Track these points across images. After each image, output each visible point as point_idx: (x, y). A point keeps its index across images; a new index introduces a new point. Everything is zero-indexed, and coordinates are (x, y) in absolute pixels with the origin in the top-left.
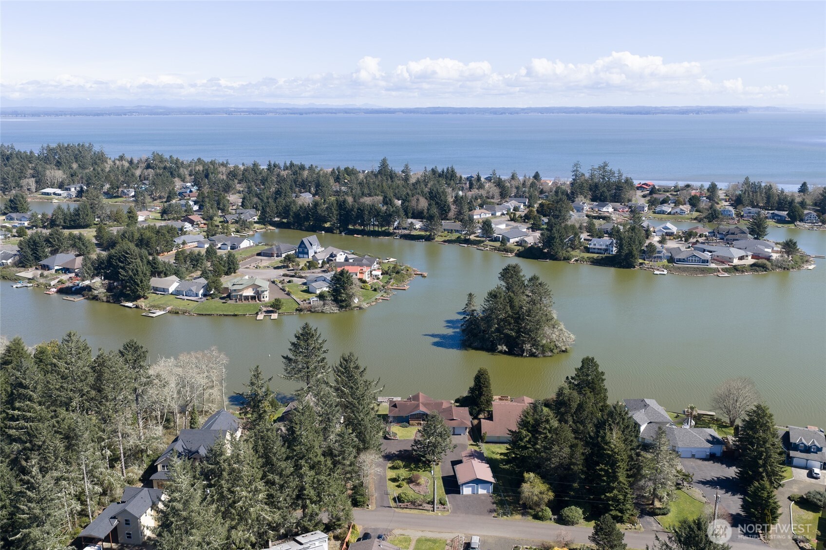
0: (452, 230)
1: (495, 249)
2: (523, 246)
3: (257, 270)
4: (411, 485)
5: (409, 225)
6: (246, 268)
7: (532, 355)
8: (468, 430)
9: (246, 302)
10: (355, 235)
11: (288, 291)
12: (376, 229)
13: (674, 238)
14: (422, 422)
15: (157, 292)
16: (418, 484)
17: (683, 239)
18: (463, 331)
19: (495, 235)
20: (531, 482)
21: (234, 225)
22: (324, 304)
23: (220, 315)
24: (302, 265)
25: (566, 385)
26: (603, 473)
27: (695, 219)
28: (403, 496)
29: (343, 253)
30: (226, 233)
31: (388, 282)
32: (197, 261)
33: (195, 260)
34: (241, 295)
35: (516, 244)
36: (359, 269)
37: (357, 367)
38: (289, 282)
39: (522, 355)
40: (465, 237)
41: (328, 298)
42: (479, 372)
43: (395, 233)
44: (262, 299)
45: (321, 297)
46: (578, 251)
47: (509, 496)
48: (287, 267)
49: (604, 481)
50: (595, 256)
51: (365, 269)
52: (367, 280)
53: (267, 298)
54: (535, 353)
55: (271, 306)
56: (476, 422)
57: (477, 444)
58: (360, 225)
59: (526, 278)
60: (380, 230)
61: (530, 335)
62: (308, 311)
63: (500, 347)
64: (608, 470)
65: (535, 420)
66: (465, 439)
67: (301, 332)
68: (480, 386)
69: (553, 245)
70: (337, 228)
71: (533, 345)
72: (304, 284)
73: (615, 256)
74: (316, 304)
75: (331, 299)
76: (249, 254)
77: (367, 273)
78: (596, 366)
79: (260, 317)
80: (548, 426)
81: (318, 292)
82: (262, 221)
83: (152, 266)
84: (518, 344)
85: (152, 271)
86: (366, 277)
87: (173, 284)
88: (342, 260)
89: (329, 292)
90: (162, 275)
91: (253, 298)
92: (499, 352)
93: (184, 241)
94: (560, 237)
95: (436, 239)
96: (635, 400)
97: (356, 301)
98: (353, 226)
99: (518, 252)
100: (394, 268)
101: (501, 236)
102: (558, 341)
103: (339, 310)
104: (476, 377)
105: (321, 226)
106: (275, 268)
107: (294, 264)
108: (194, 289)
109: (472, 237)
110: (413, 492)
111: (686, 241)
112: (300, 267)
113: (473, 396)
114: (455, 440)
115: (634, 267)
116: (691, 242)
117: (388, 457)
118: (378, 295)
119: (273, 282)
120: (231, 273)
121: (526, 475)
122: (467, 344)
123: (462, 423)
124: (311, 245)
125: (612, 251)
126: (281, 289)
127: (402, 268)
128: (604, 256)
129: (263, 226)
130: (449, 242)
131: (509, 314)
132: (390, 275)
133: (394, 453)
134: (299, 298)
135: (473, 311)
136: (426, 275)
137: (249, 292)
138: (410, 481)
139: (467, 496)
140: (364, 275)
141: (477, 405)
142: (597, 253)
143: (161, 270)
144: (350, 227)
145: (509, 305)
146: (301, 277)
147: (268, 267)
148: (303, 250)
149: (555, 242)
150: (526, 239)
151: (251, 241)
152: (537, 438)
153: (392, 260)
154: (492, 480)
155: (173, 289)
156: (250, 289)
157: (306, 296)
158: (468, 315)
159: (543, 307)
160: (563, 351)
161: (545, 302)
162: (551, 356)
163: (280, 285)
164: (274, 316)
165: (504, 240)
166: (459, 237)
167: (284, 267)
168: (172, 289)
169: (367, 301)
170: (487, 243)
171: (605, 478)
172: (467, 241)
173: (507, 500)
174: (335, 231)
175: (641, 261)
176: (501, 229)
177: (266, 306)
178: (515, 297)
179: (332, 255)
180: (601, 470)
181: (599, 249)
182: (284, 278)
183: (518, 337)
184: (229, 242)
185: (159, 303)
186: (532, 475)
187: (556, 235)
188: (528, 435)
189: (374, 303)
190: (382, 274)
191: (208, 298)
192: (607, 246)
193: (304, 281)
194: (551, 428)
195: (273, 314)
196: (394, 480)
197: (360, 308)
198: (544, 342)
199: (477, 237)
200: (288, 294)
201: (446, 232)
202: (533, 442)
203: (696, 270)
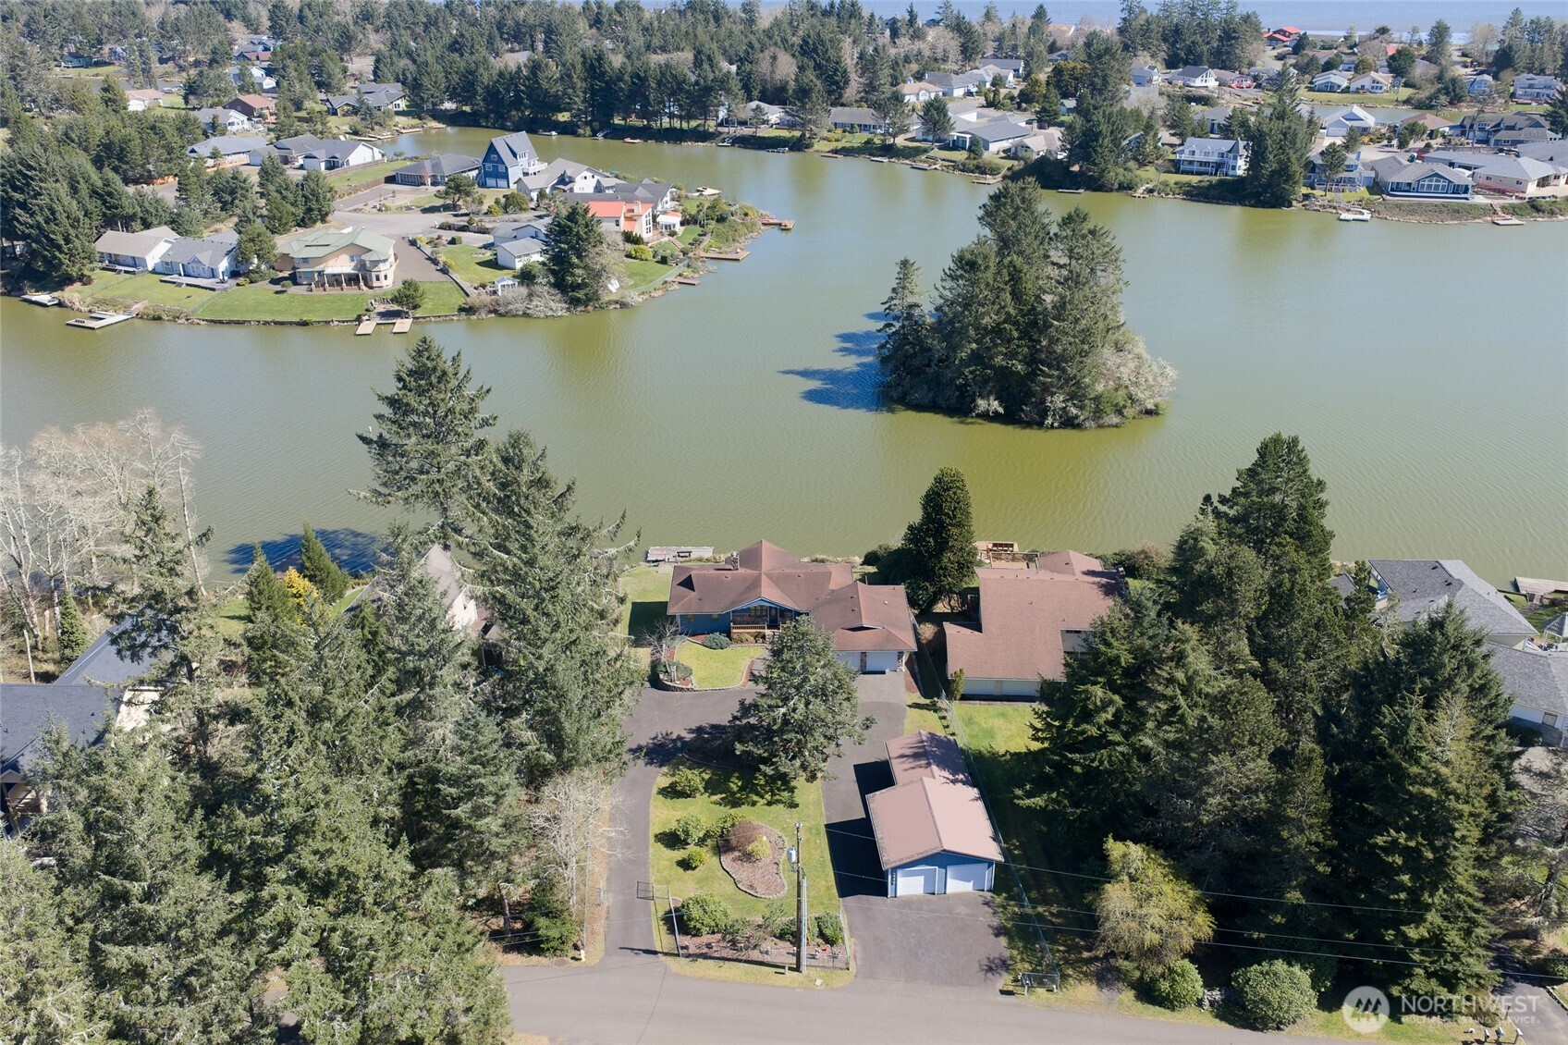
0: (852, 126)
1: (955, 168)
2: (1023, 159)
3: (382, 216)
4: (727, 859)
5: (752, 114)
6: (355, 210)
7: (1069, 423)
8: (905, 658)
9: (335, 291)
10: (628, 140)
11: (445, 263)
12: (677, 124)
13: (1371, 140)
14: (768, 632)
15: (118, 267)
16: (748, 857)
17: (1395, 142)
18: (884, 360)
19: (954, 135)
20: (1133, 879)
21: (348, 119)
22: (530, 295)
23: (266, 323)
24: (488, 203)
25: (1210, 524)
26: (1399, 861)
27: (1407, 102)
28: (696, 912)
29: (589, 174)
30: (321, 133)
31: (695, 243)
32: (233, 192)
33: (227, 193)
34: (320, 273)
35: (1002, 155)
36: (624, 209)
37: (542, 483)
38: (453, 242)
39: (1040, 425)
40: (884, 141)
41: (539, 280)
42: (938, 480)
43: (721, 133)
44: (375, 284)
45: (526, 277)
46: (1151, 169)
47: (1045, 901)
48: (454, 207)
49: (1402, 887)
50: (1195, 179)
51: (638, 208)
52: (645, 236)
53: (389, 277)
54: (1077, 417)
55: (395, 300)
56: (928, 631)
57: (934, 704)
58: (641, 116)
59: (1053, 218)
60: (685, 125)
61: (1064, 371)
62: (490, 312)
63: (982, 404)
64: (1417, 850)
65: (1136, 652)
66: (896, 686)
67: (410, 364)
68: (941, 523)
69: (1095, 151)
70: (587, 123)
71: (1072, 397)
72: (486, 247)
73: (1241, 179)
74: (509, 294)
75: (549, 282)
76: (364, 181)
77: (644, 219)
78: (1302, 461)
79: (367, 327)
80: (1180, 675)
81: (519, 265)
82: (416, 111)
83: (104, 202)
84: (1030, 394)
85: (104, 215)
86: (641, 229)
87: (157, 246)
88: (590, 190)
89: (543, 264)
90: (137, 225)
91: (352, 280)
92: (978, 416)
93: (215, 149)
94: (1112, 132)
95: (816, 147)
96: (1411, 565)
97: (614, 286)
98: (624, 119)
99: (1009, 173)
100: (712, 207)
101: (968, 136)
102: (1136, 384)
103: (568, 310)
104: (927, 496)
105: (549, 118)
106: (425, 211)
107: (469, 199)
108: (205, 258)
109: (900, 141)
110: (730, 888)
111: (1402, 145)
112: (485, 208)
113: (919, 552)
114: (867, 690)
115: (1290, 205)
116: (1414, 149)
117: (660, 753)
118: (670, 273)
119: (413, 243)
120: (315, 222)
121: (1115, 848)
122: (894, 394)
123: (890, 637)
124: (515, 155)
125: (1234, 168)
126: (429, 259)
127: (732, 209)
128: (1215, 179)
129: (416, 121)
130: (847, 152)
131: (1008, 314)
132: (702, 226)
133: (680, 738)
134: (470, 281)
135: (911, 306)
136: (789, 226)
137: (343, 266)
138: (724, 844)
139: (909, 903)
140: (637, 225)
141: (929, 575)
142: (1199, 173)
143: (131, 211)
144: (617, 121)
145: (1008, 288)
146: (484, 231)
147: (408, 208)
148: (495, 168)
149: (1101, 146)
150: (1028, 141)
151: (376, 150)
152: (1142, 713)
153: (709, 191)
154: (993, 851)
155: (157, 261)
156: (345, 258)
157: (489, 274)
158: (896, 318)
159: (1099, 295)
160: (1149, 412)
161: (1103, 281)
162: (1116, 426)
163: (428, 250)
164: (403, 325)
165: (976, 146)
166: (869, 142)
167: (446, 208)
168: (152, 260)
169: (643, 288)
170: (936, 153)
171: (1405, 878)
172: (888, 151)
173: (1040, 917)
174: (581, 131)
175: (1305, 190)
176: (969, 123)
177: (383, 301)
178: (1026, 267)
179: (563, 180)
180: (1393, 847)
181: (1201, 163)
182: (441, 232)
183: (1032, 375)
184: (323, 151)
185: (117, 293)
186: (1136, 851)
187: (1104, 128)
188: (1111, 702)
189: (660, 293)
190: (682, 224)
191: (241, 280)
192: (1222, 155)
193: (489, 239)
194: (1190, 679)
195: (398, 321)
196: (672, 840)
197: (623, 305)
198: (1100, 388)
199: (912, 140)
200: (444, 271)
201: (839, 131)
202: (1126, 723)
203: (1438, 210)
